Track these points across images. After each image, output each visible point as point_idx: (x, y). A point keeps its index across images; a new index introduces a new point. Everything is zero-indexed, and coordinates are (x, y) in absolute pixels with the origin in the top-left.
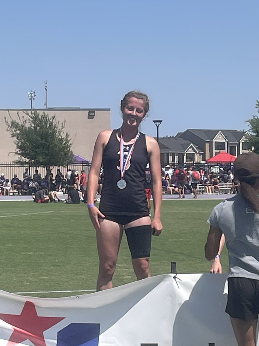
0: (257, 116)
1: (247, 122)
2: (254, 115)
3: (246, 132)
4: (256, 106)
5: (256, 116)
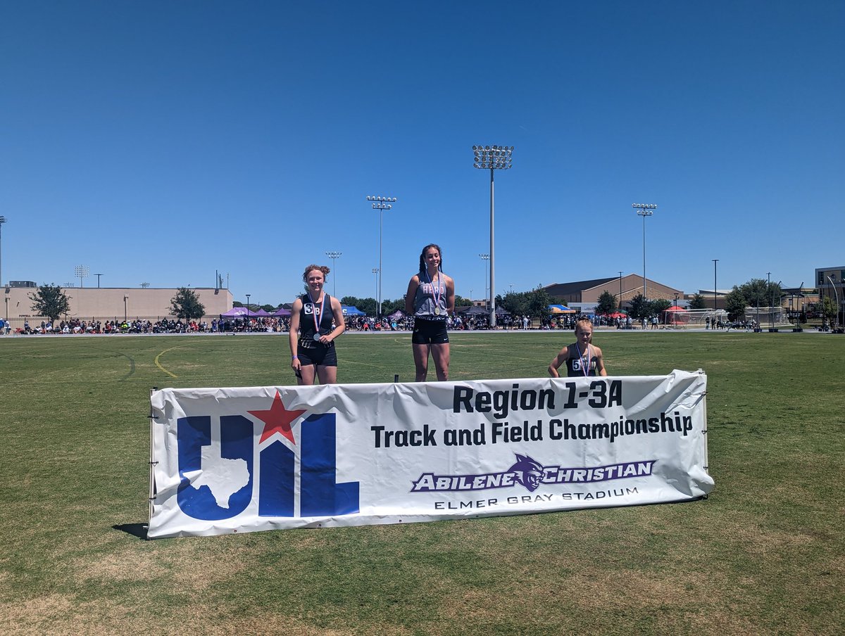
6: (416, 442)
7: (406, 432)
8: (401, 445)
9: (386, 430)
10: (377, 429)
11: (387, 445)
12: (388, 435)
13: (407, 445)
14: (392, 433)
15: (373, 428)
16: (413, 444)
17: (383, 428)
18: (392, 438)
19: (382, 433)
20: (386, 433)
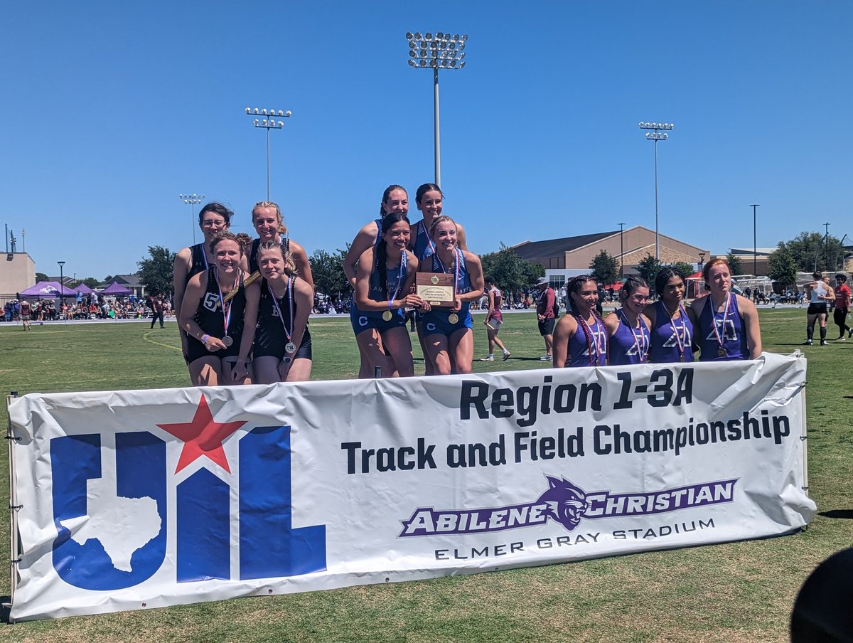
6: (406, 464)
7: (392, 450)
8: (385, 469)
9: (363, 447)
10: (350, 447)
11: (365, 469)
12: (366, 455)
13: (393, 469)
14: (372, 452)
15: (344, 446)
16: (402, 467)
17: (358, 445)
18: (373, 460)
19: (358, 453)
20: (364, 452)
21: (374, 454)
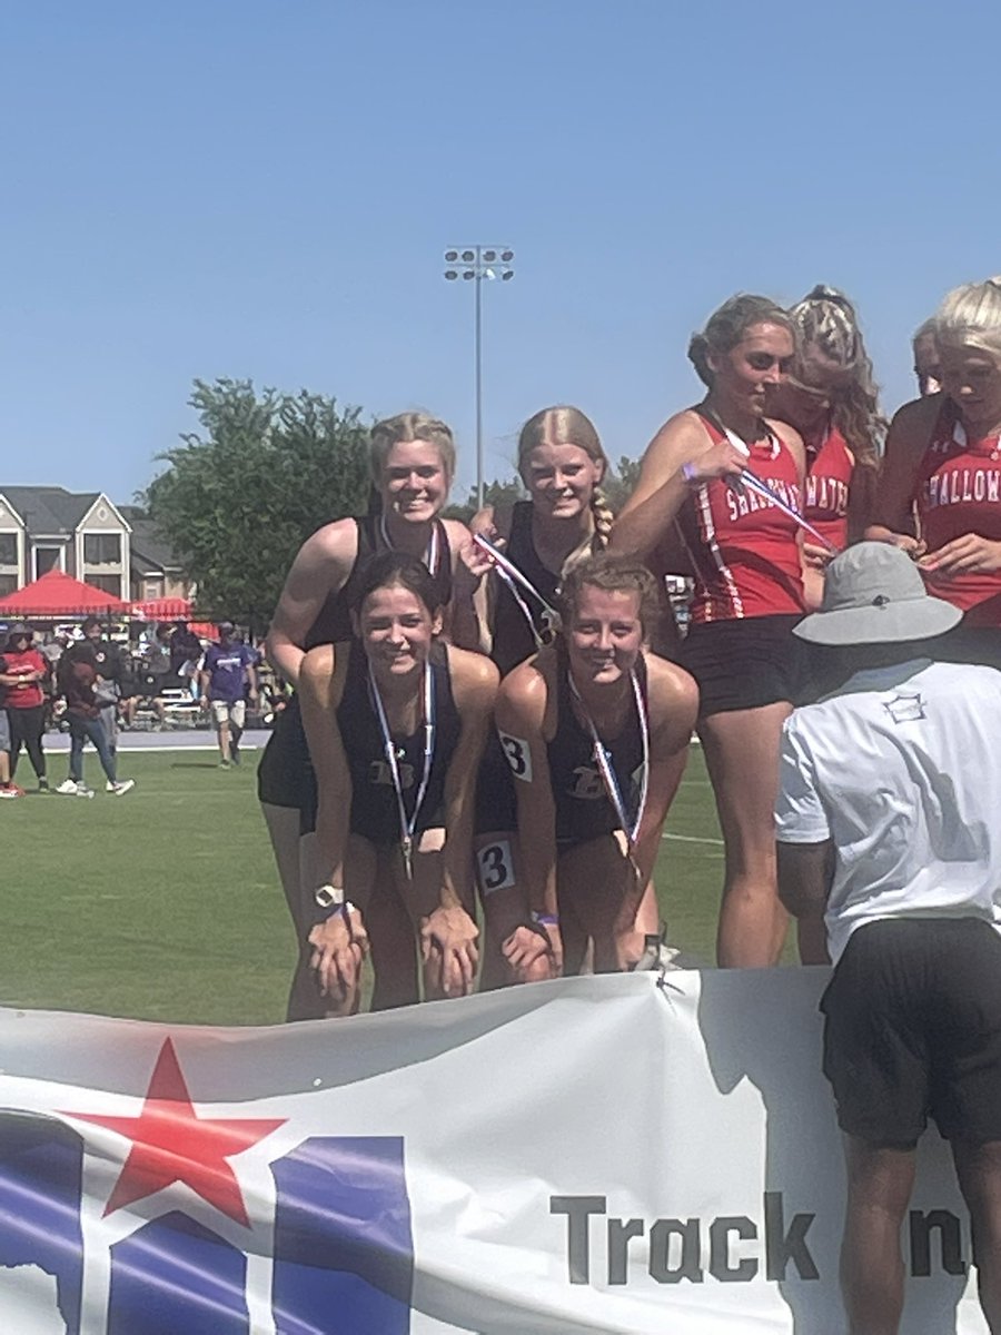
0: (196, 437)
1: (163, 457)
2: (187, 434)
3: (99, 494)
4: (192, 400)
5: (193, 435)
6: (733, 1265)
7: (694, 1223)
8: (674, 1278)
9: (611, 1214)
10: (578, 1210)
11: (618, 1275)
12: (620, 1234)
13: (697, 1277)
14: (636, 1227)
15: (558, 1205)
16: (721, 1271)
17: (598, 1205)
18: (639, 1245)
19: (598, 1225)
20: (614, 1224)
21: (641, 1233)
